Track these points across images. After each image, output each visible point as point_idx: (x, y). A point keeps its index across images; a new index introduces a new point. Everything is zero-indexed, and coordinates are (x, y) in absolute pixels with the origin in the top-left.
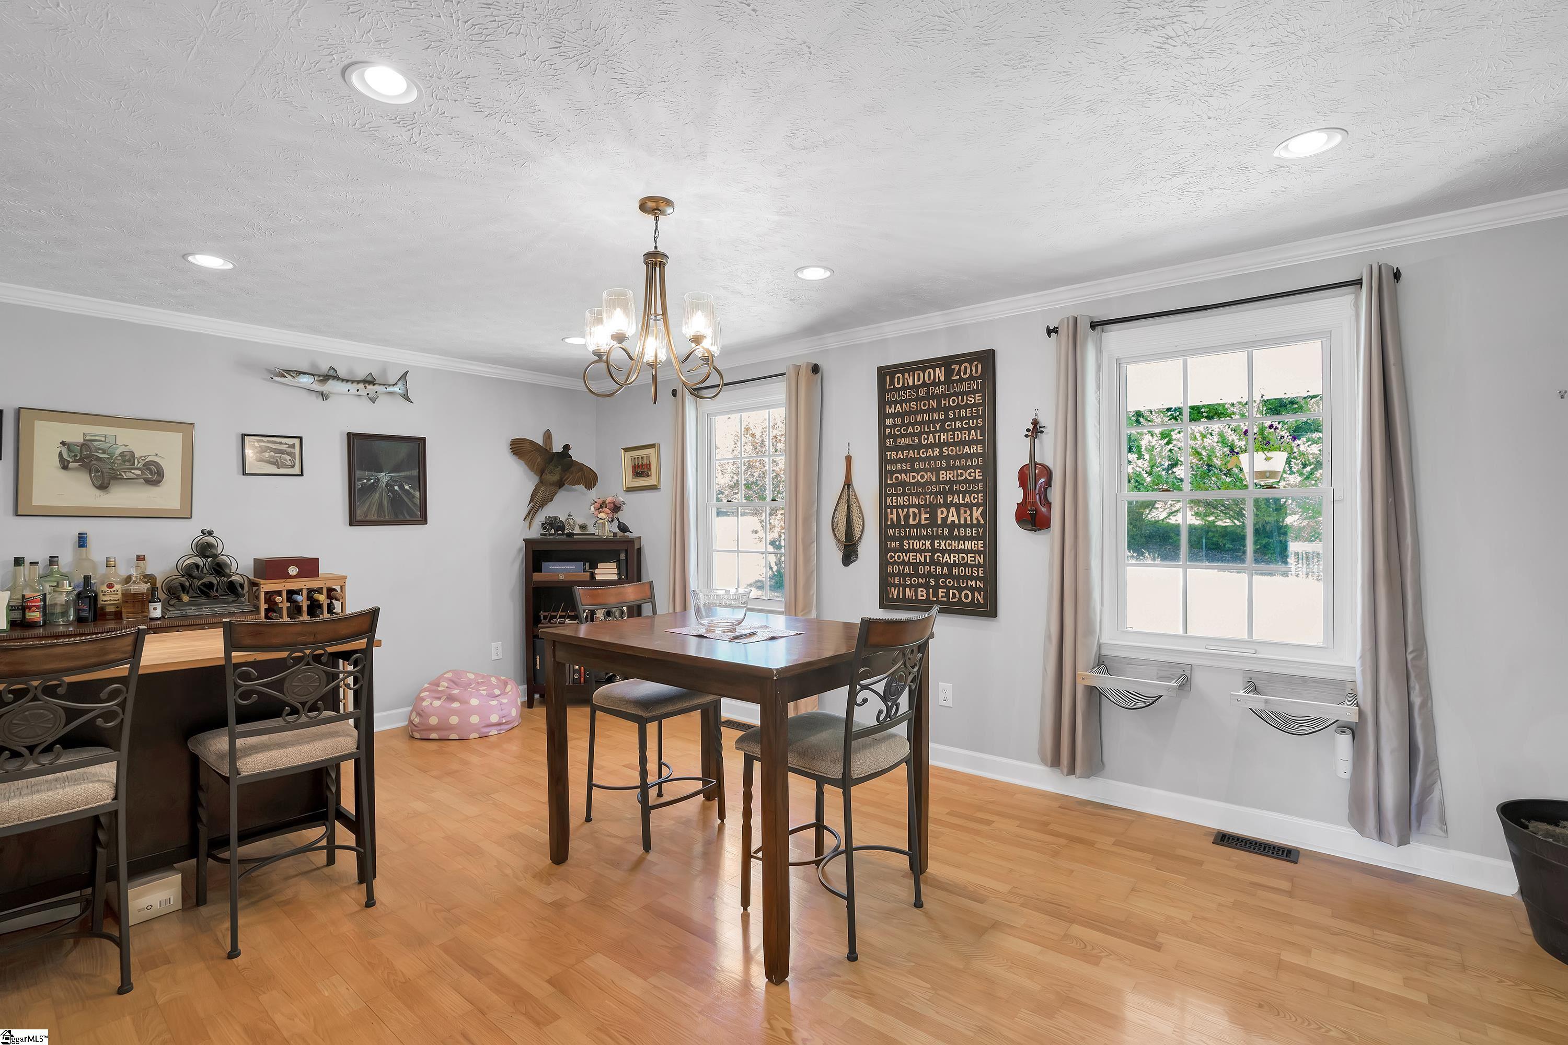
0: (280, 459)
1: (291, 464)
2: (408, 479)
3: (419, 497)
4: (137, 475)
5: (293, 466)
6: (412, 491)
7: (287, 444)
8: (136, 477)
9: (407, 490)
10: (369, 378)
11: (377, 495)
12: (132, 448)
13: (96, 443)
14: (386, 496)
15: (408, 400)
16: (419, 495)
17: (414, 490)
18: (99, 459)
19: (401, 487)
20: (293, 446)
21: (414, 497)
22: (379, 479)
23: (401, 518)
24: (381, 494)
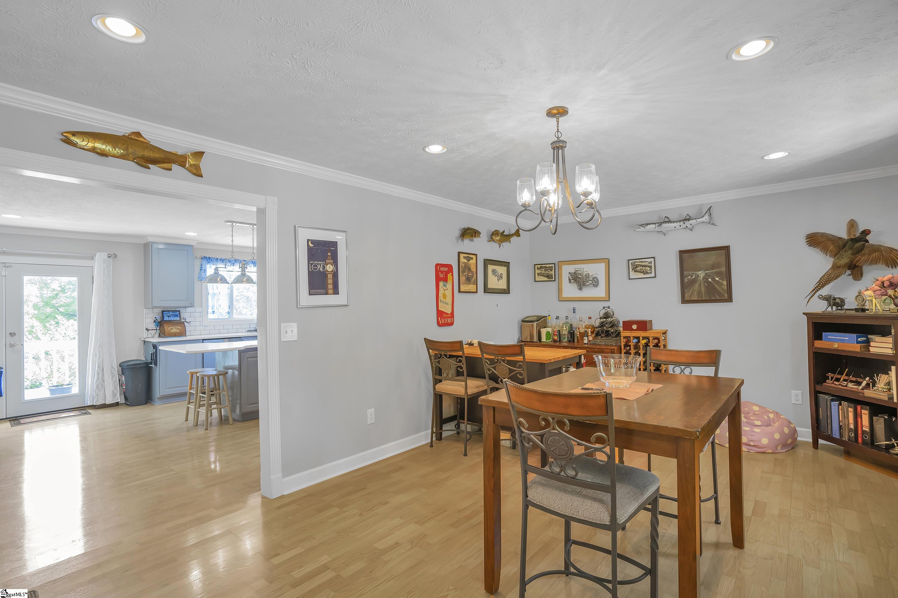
0: (645, 270)
1: (650, 272)
2: (719, 274)
3: (726, 285)
4: (591, 283)
5: (651, 273)
6: (721, 281)
7: (648, 262)
8: (590, 284)
9: (717, 280)
10: (687, 217)
11: (696, 286)
12: (588, 272)
13: (578, 272)
14: (703, 285)
15: (713, 224)
16: (726, 283)
17: (723, 280)
18: (579, 278)
19: (714, 279)
20: (651, 262)
21: (722, 284)
22: (698, 276)
23: (714, 298)
24: (700, 284)
